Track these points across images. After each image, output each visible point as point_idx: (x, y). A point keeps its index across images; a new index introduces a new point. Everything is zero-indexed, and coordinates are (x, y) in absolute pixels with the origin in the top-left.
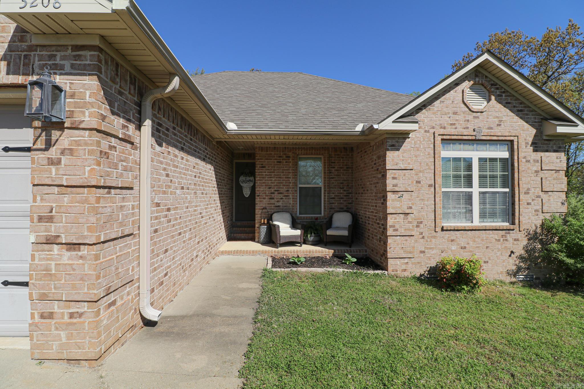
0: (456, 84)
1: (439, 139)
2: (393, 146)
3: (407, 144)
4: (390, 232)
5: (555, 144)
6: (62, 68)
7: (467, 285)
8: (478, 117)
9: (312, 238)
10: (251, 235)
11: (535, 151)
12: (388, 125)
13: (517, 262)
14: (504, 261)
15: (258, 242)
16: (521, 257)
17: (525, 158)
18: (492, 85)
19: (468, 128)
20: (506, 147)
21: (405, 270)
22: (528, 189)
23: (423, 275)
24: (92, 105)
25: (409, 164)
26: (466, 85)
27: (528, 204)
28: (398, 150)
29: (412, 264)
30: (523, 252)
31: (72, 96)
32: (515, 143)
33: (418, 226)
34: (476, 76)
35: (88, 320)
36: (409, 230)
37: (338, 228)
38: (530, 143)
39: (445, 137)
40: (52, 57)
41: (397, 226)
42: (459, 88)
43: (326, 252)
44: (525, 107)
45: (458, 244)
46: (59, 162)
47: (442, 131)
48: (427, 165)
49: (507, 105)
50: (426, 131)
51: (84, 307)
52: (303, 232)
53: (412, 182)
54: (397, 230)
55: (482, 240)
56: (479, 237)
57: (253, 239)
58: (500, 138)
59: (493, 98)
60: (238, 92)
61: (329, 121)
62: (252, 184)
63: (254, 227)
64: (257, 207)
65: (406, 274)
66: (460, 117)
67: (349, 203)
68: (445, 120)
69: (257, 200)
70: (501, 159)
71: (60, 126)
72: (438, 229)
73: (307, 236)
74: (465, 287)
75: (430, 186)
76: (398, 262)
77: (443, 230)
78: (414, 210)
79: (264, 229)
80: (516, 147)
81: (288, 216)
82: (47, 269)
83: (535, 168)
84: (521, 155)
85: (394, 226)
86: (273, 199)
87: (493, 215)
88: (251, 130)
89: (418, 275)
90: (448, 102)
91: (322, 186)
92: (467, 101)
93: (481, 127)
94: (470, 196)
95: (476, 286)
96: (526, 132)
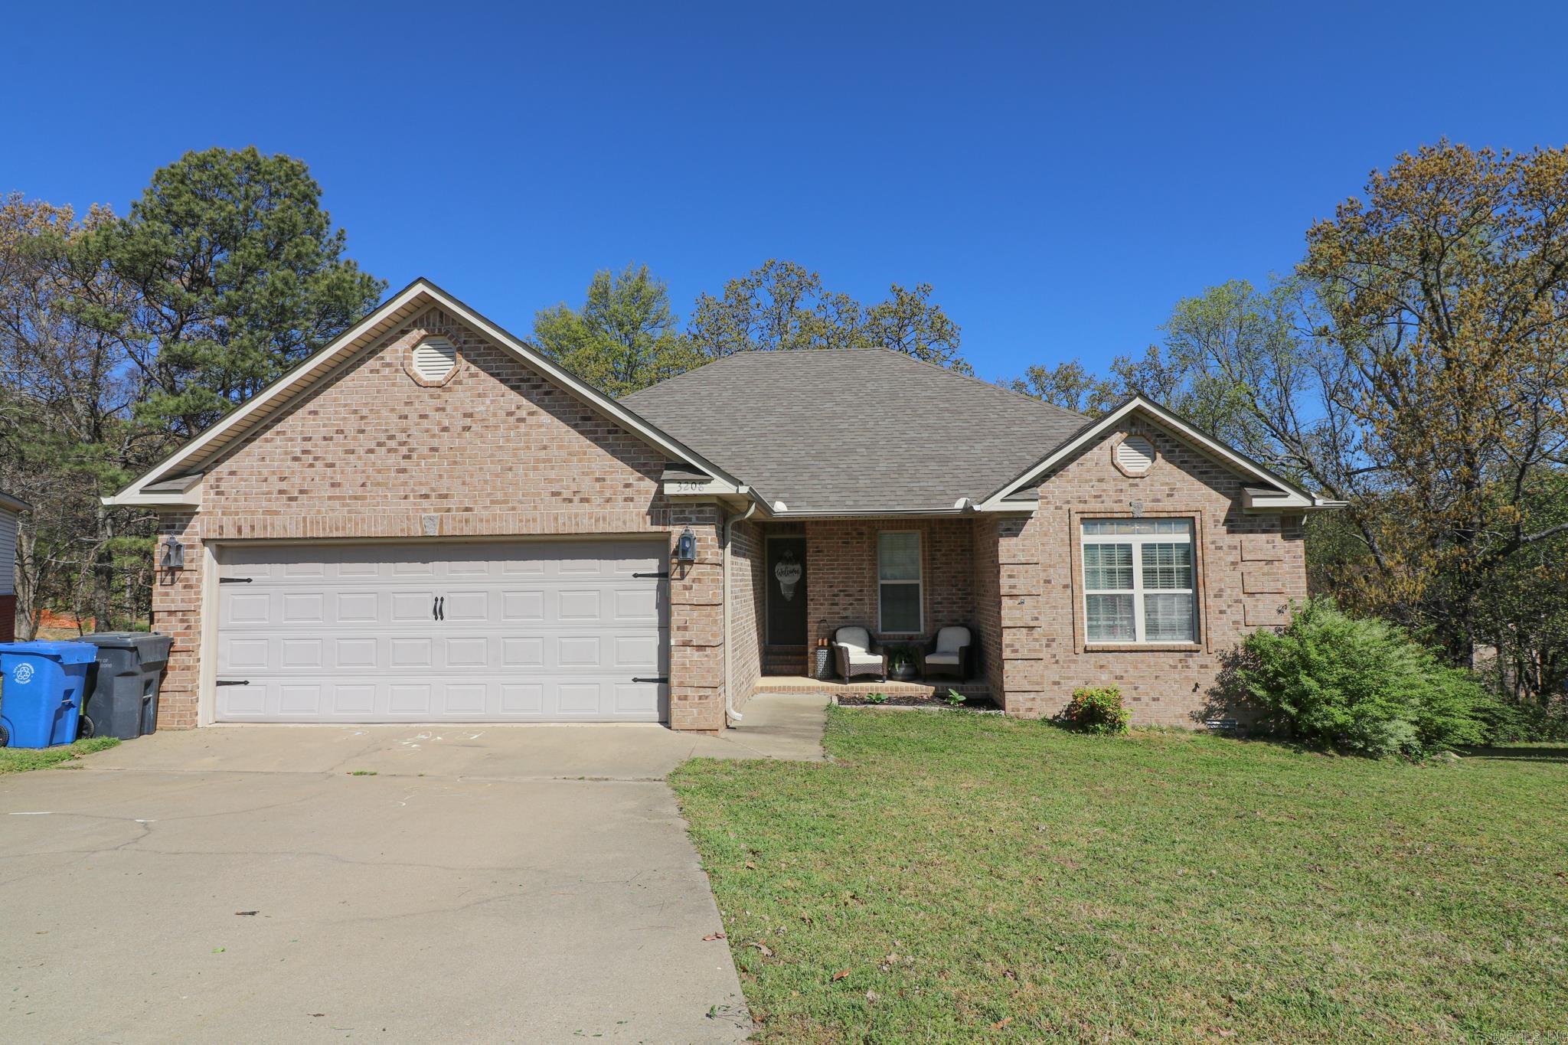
0: (1102, 437)
1: (1077, 518)
2: (1008, 530)
3: (1029, 528)
4: (1007, 653)
5: (1264, 520)
6: (690, 520)
7: (1102, 723)
8: (1137, 485)
9: (902, 669)
10: (799, 667)
11: (1229, 532)
12: (995, 505)
13: (1207, 700)
14: (1184, 699)
15: (814, 677)
16: (1213, 693)
17: (1213, 543)
18: (1158, 436)
19: (1120, 501)
20: (1187, 527)
21: (1031, 709)
22: (1221, 590)
23: (1058, 717)
24: (713, 547)
25: (1032, 555)
26: (1118, 436)
27: (1221, 612)
28: (1016, 535)
29: (1042, 700)
30: (1216, 685)
31: (699, 541)
32: (1197, 522)
33: (1048, 646)
34: (1133, 424)
35: (709, 703)
36: (1035, 651)
37: (946, 653)
38: (1222, 521)
39: (1086, 516)
40: (682, 512)
41: (1017, 646)
42: (1106, 443)
43: (926, 690)
44: (1213, 467)
45: (1111, 672)
46: (691, 588)
47: (1081, 507)
48: (1060, 556)
49: (1181, 465)
50: (1056, 508)
51: (709, 692)
52: (887, 658)
53: (1038, 582)
54: (1016, 651)
55: (1149, 666)
56: (1142, 661)
57: (804, 674)
58: (1172, 515)
59: (1159, 455)
60: (774, 420)
61: (921, 488)
62: (796, 578)
63: (806, 653)
64: (811, 619)
65: (1032, 715)
66: (1110, 486)
67: (967, 612)
68: (1087, 491)
69: (811, 607)
70: (1178, 546)
71: (691, 562)
72: (1080, 650)
73: (894, 666)
74: (1099, 725)
75: (1065, 587)
76: (1020, 697)
77: (1086, 651)
78: (1043, 622)
79: (822, 656)
80: (1198, 527)
81: (861, 633)
82: (684, 664)
83: (1231, 559)
84: (1207, 539)
85: (1012, 646)
86: (837, 604)
87: (1170, 630)
88: (805, 510)
89: (1050, 717)
90: (1089, 464)
91: (920, 582)
92: (1119, 461)
93: (1142, 500)
94: (1130, 600)
95: (1115, 725)
96: (1218, 505)
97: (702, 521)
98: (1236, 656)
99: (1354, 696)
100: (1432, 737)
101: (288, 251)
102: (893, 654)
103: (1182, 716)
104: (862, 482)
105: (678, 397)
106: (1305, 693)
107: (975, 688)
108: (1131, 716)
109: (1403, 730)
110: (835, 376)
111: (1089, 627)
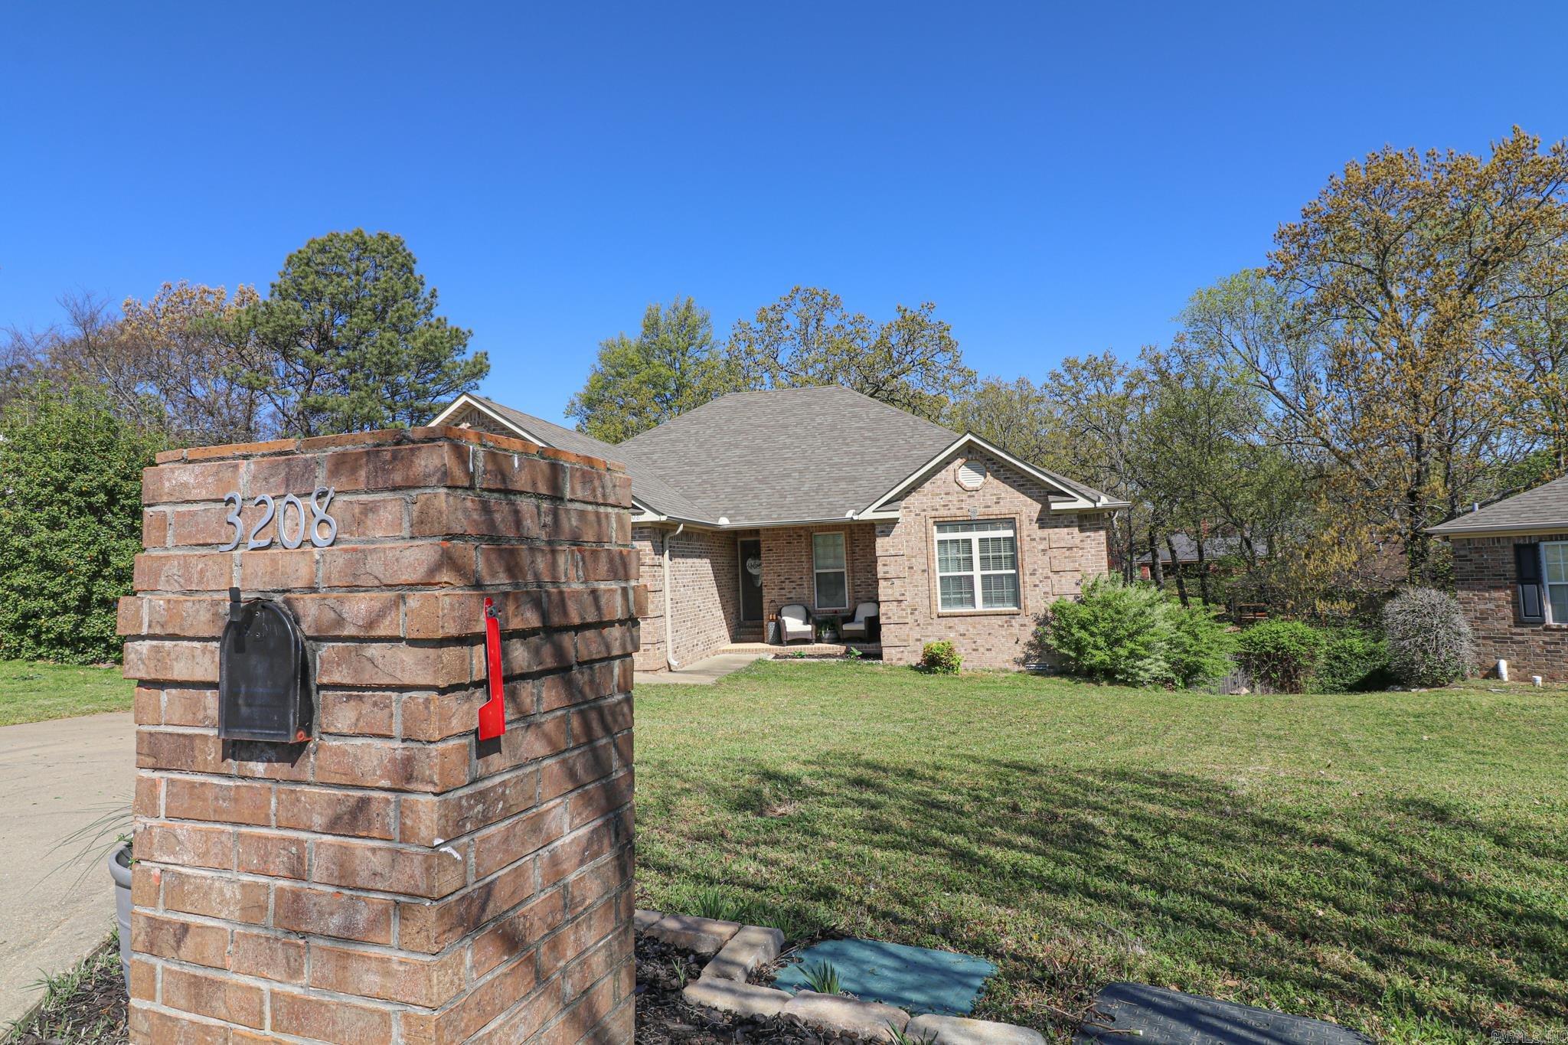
0: (947, 462)
1: (931, 521)
2: (882, 532)
3: (897, 530)
4: (883, 620)
5: (1065, 519)
7: (940, 666)
8: (973, 496)
9: (828, 635)
10: (760, 636)
11: (1040, 528)
12: (868, 515)
13: (1026, 650)
14: (1009, 649)
15: (767, 643)
16: (1030, 644)
17: (1029, 536)
18: (987, 461)
19: (962, 508)
20: (1010, 526)
21: (900, 659)
22: (1035, 570)
23: (918, 664)
24: (653, 555)
25: (900, 549)
26: (959, 461)
27: (1035, 586)
28: (888, 536)
29: (908, 652)
30: (1032, 638)
31: (642, 551)
32: (1017, 521)
33: (912, 613)
34: (969, 452)
35: (651, 653)
36: (903, 617)
37: (860, 622)
38: (1035, 520)
39: (937, 520)
41: (890, 614)
42: (951, 467)
43: (839, 649)
44: (1027, 481)
45: (957, 631)
47: (934, 513)
48: (919, 549)
49: (1005, 480)
50: (916, 515)
52: (815, 627)
53: (904, 568)
54: (890, 618)
55: (984, 626)
56: (980, 623)
57: (763, 642)
58: (999, 517)
59: (988, 474)
60: (738, 452)
61: (830, 503)
63: (764, 627)
64: (765, 600)
65: (901, 663)
66: (954, 498)
68: (938, 502)
69: (765, 591)
70: (1005, 539)
72: (934, 616)
73: (821, 632)
74: (938, 668)
75: (924, 571)
76: (893, 650)
77: (938, 617)
78: (908, 597)
79: (771, 627)
80: (1018, 525)
81: (800, 610)
83: (1041, 547)
84: (1025, 533)
85: (887, 614)
86: (784, 588)
87: (1001, 600)
88: (743, 523)
89: (914, 664)
90: (939, 483)
91: (845, 570)
92: (961, 479)
93: (976, 508)
94: (970, 579)
95: (950, 668)
96: (1031, 508)
97: (642, 538)
98: (1046, 617)
99: (1114, 642)
100: (1188, 674)
101: (391, 315)
102: (819, 625)
103: (1007, 661)
104: (790, 499)
105: (673, 436)
106: (1078, 641)
107: (870, 647)
108: (967, 660)
109: (1156, 665)
110: (795, 411)
111: (943, 600)
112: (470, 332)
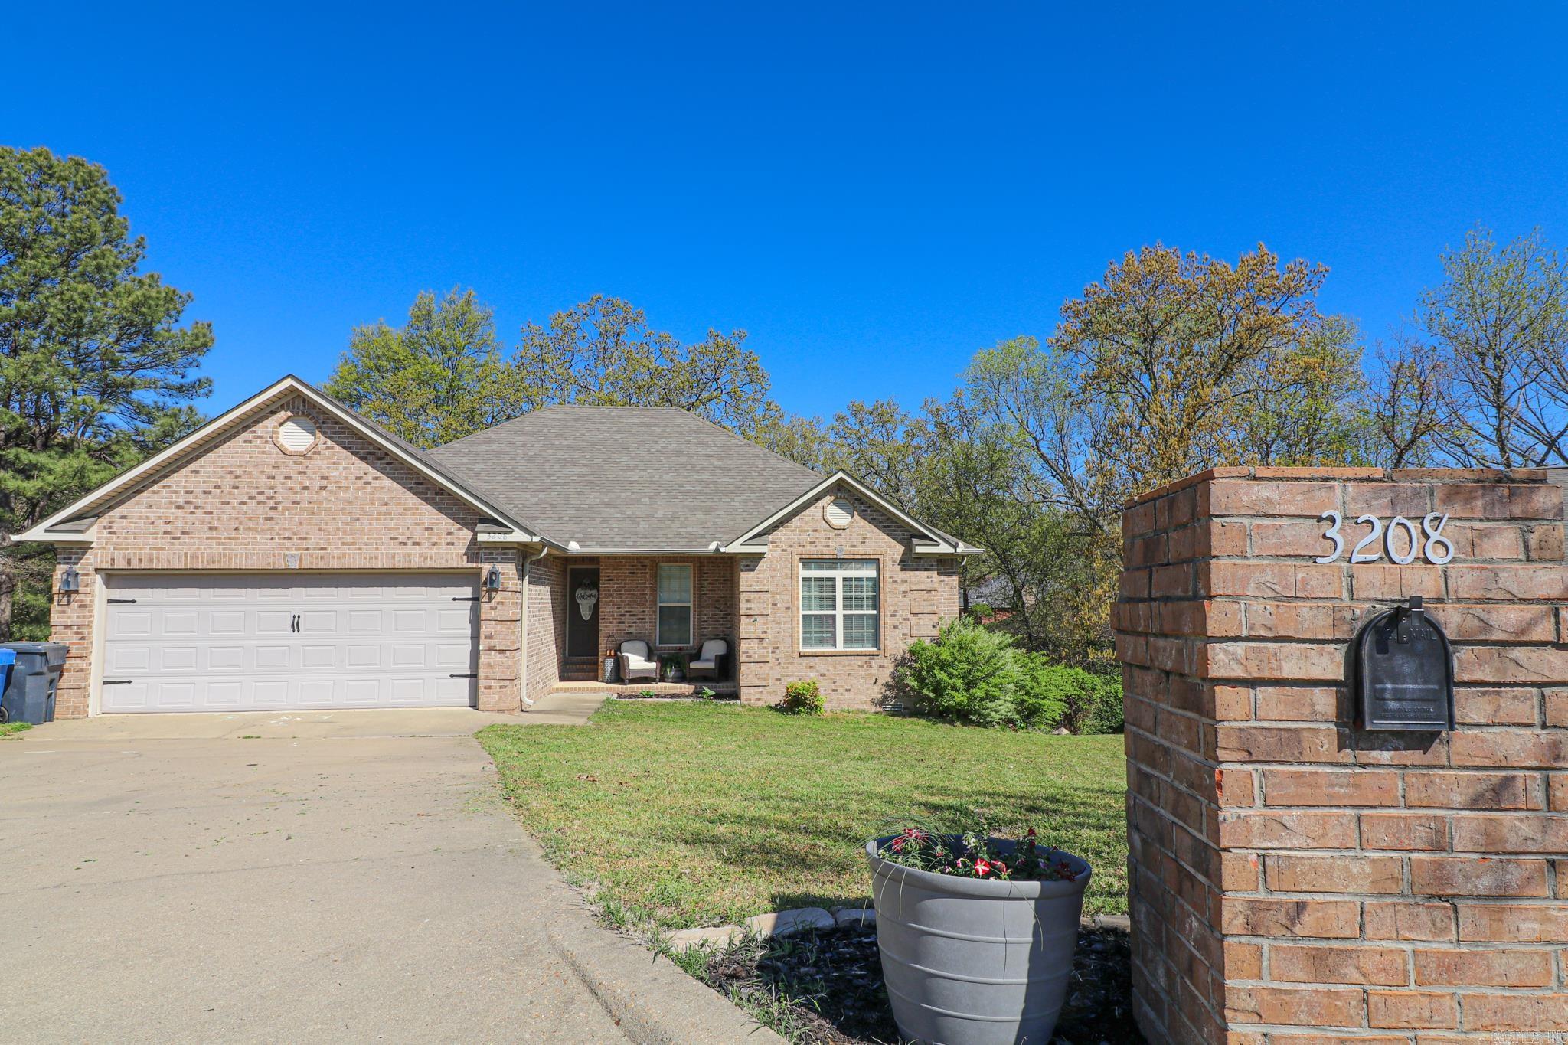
0: (817, 499)
1: (797, 558)
2: (747, 566)
3: (762, 565)
4: (743, 658)
5: (926, 562)
6: (496, 559)
7: (804, 706)
8: (840, 535)
9: (673, 673)
10: (592, 674)
11: (902, 570)
12: (735, 548)
13: (883, 691)
14: (868, 690)
15: (602, 681)
16: (887, 685)
17: (891, 577)
18: (856, 499)
19: (828, 546)
20: (874, 566)
21: (759, 699)
22: (895, 611)
23: (779, 704)
24: (513, 579)
25: (764, 585)
26: (828, 499)
27: (895, 627)
28: (753, 570)
29: (768, 692)
30: (889, 679)
31: (503, 574)
32: (881, 562)
33: (773, 652)
34: (839, 490)
35: (508, 691)
36: (764, 656)
37: (708, 660)
38: (898, 562)
39: (804, 556)
40: (491, 553)
41: (750, 652)
42: (820, 504)
43: (688, 688)
44: (893, 523)
45: (817, 671)
46: (496, 608)
47: (801, 550)
48: (784, 586)
49: (872, 521)
50: (783, 550)
51: (507, 683)
52: (659, 665)
53: (768, 605)
54: (750, 656)
55: (844, 667)
56: (840, 663)
57: (596, 679)
58: (864, 557)
59: (856, 513)
60: (576, 470)
61: (687, 533)
62: (594, 601)
63: (596, 663)
64: (602, 635)
65: (760, 704)
66: (821, 535)
67: (727, 628)
68: (805, 538)
69: (602, 624)
70: (868, 579)
71: (496, 590)
72: (796, 655)
73: (666, 671)
74: (802, 708)
75: (787, 608)
76: (752, 690)
77: (800, 656)
78: (770, 635)
79: (609, 664)
80: (881, 566)
81: (642, 645)
82: (489, 663)
83: (903, 589)
84: (888, 575)
85: (747, 652)
86: (623, 623)
87: (861, 640)
88: (594, 549)
89: (773, 705)
90: (807, 519)
91: (691, 605)
92: (829, 517)
93: (842, 547)
94: (834, 617)
95: (813, 708)
96: (894, 550)
97: (505, 561)
98: (904, 659)
99: (970, 685)
100: (1029, 714)
102: (664, 662)
103: (865, 702)
104: (643, 526)
105: (495, 446)
106: (939, 683)
107: (724, 687)
108: (828, 702)
109: (1004, 707)
110: (634, 432)
111: (804, 638)
112: (189, 296)
